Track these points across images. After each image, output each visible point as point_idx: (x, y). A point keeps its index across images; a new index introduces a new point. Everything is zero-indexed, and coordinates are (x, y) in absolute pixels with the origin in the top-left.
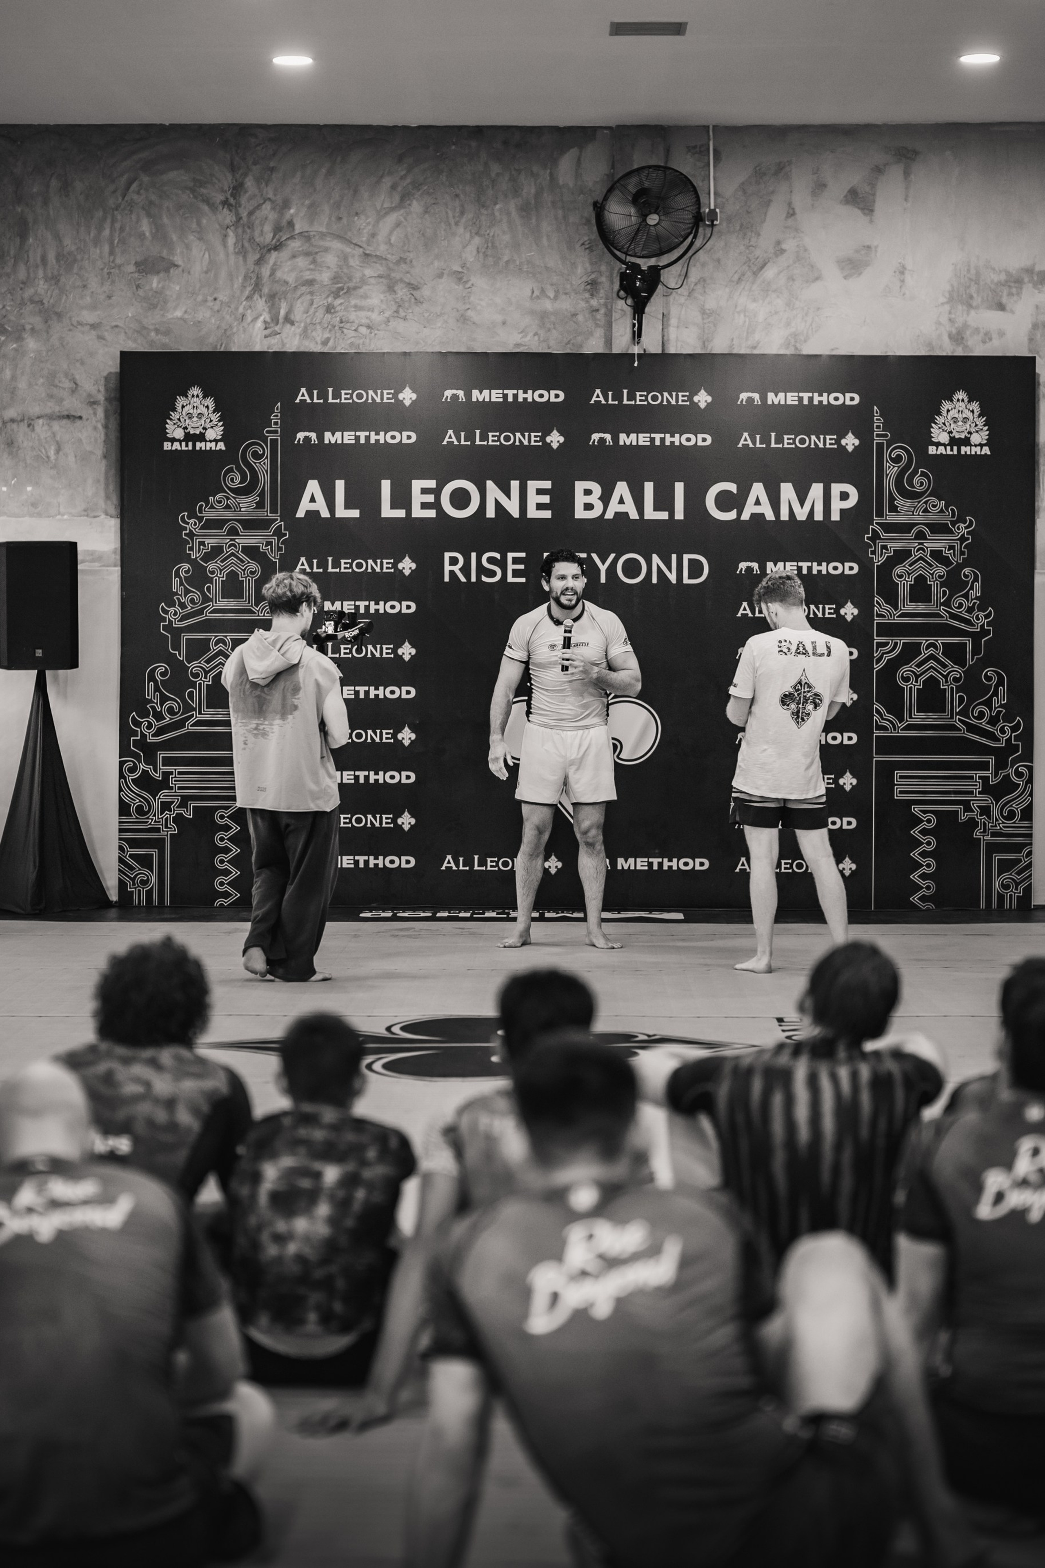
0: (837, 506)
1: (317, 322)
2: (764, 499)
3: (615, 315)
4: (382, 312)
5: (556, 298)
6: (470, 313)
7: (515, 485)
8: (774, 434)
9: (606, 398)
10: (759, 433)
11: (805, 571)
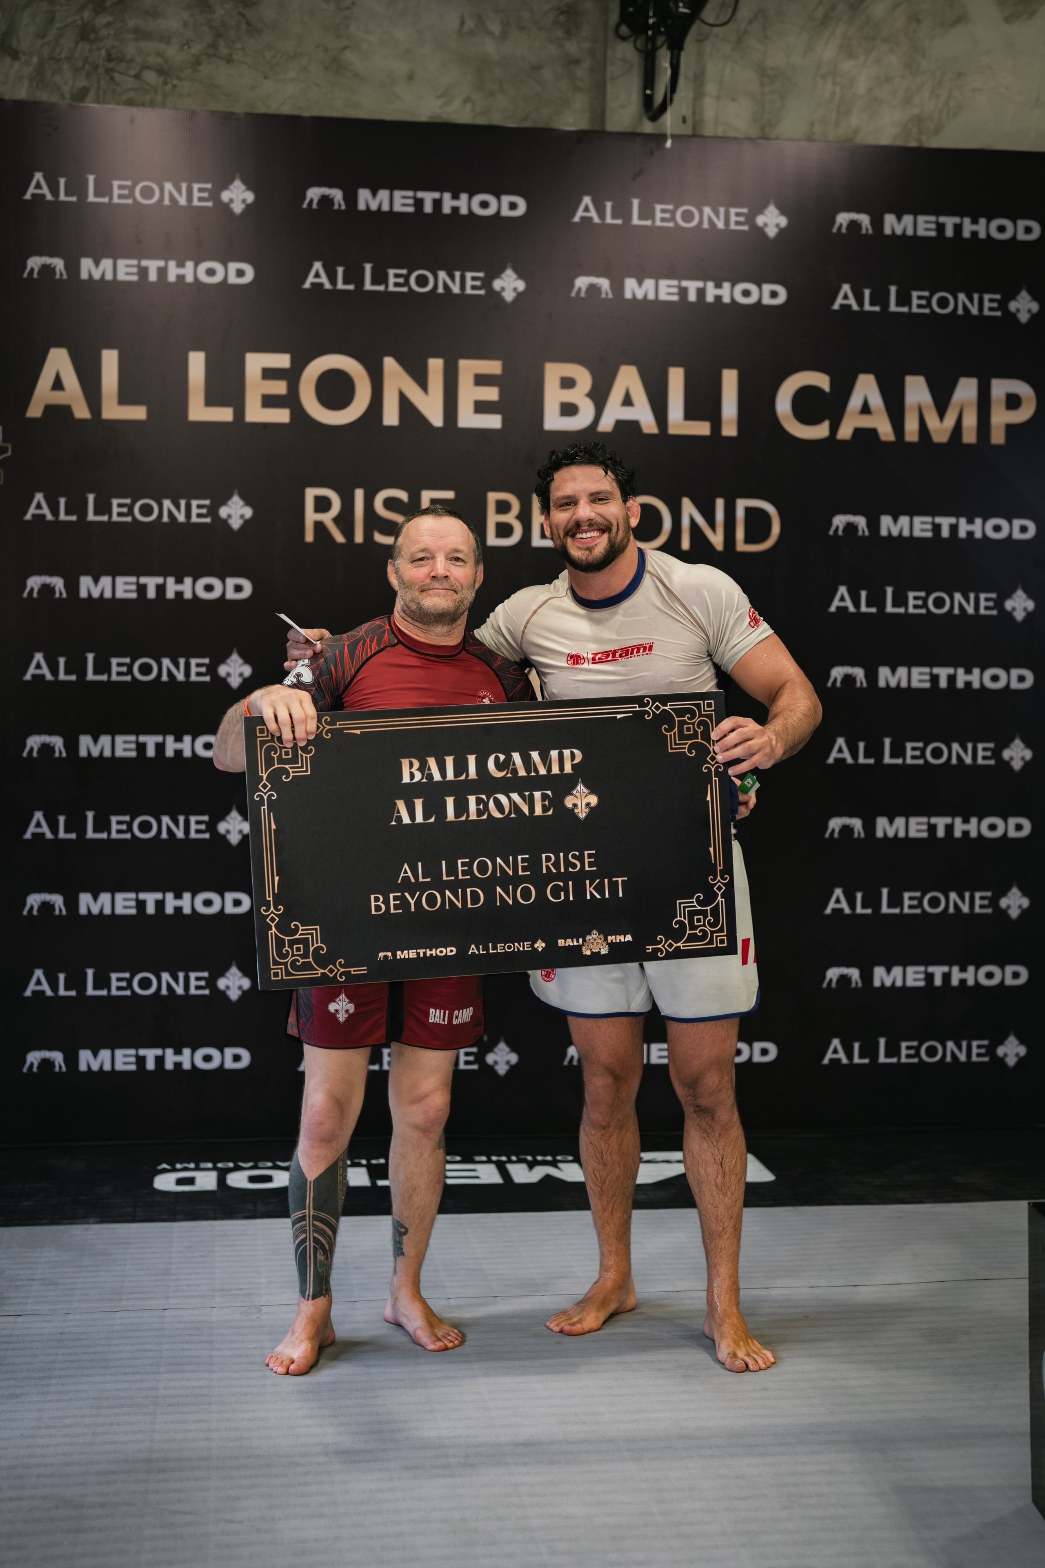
0: (1001, 417)
1: (64, 55)
2: (876, 401)
3: (612, 69)
4: (186, 44)
5: (504, 35)
6: (349, 56)
7: (436, 365)
8: (893, 289)
9: (601, 212)
10: (867, 287)
11: (945, 533)
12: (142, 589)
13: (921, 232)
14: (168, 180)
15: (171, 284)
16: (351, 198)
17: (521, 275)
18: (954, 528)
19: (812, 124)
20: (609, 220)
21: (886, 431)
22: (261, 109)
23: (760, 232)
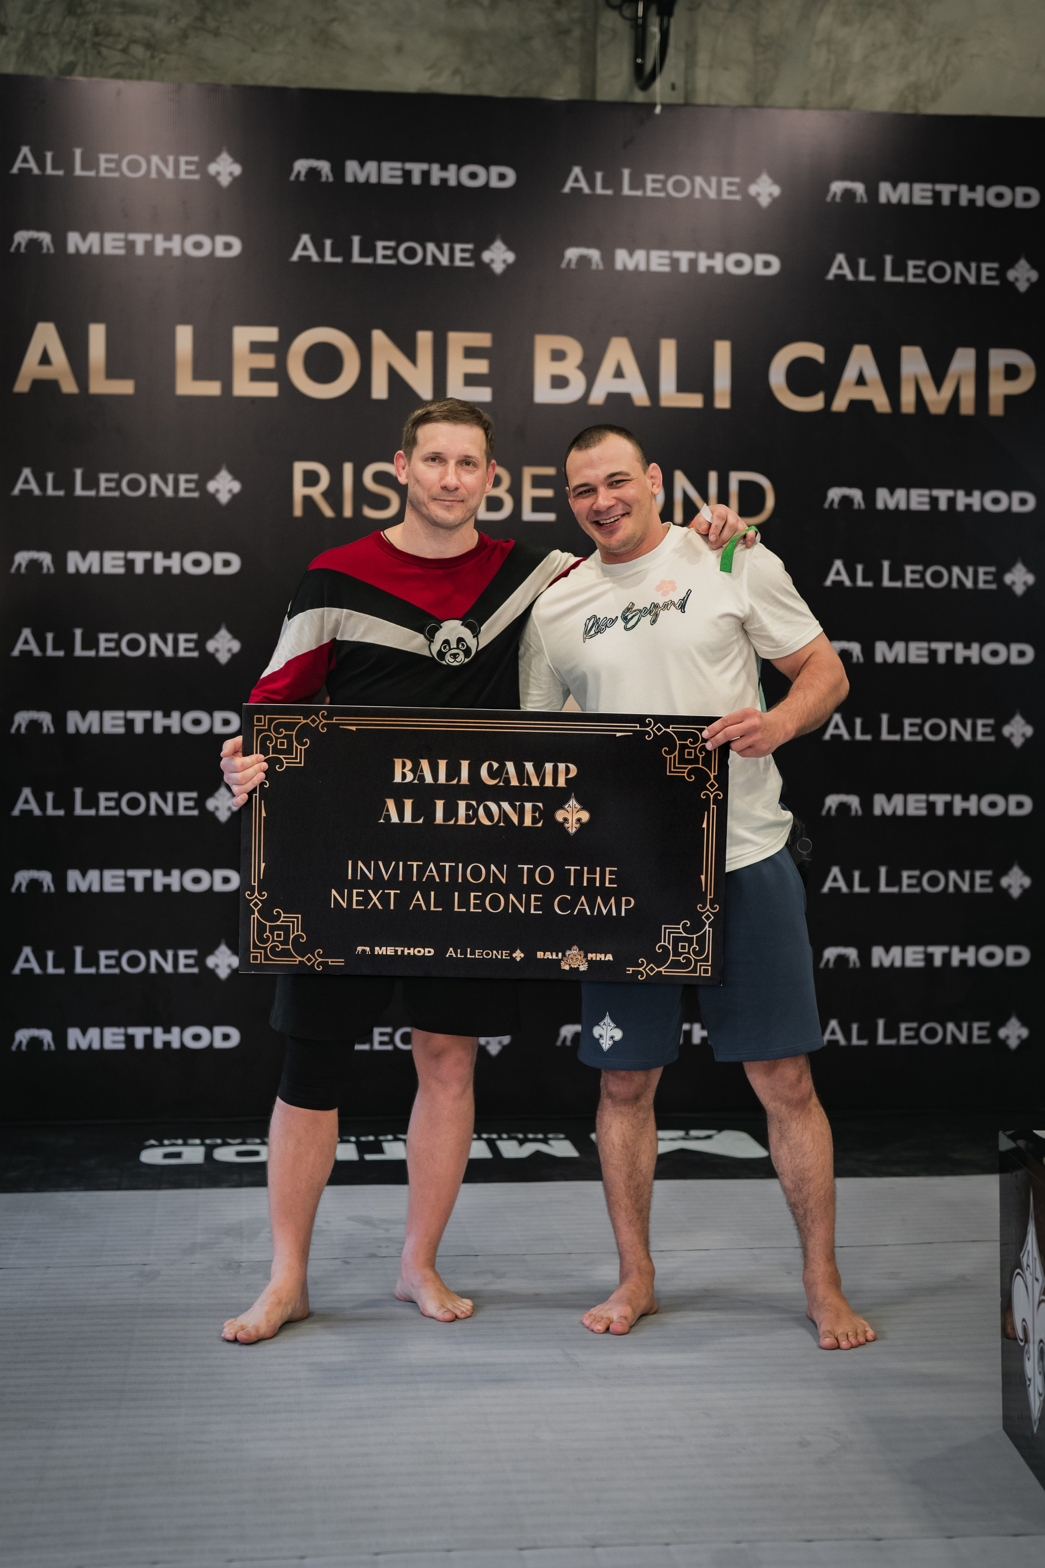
0: (999, 388)
1: (51, 30)
2: (872, 372)
3: (601, 38)
4: (173, 18)
6: (337, 28)
7: (425, 338)
8: (888, 259)
9: (591, 183)
10: (862, 256)
11: (943, 506)
12: (130, 564)
13: (917, 201)
14: (155, 153)
15: (159, 258)
16: (338, 170)
17: (510, 247)
18: (952, 501)
19: (806, 93)
20: (599, 190)
21: (882, 403)
22: (249, 82)
23: (752, 201)
